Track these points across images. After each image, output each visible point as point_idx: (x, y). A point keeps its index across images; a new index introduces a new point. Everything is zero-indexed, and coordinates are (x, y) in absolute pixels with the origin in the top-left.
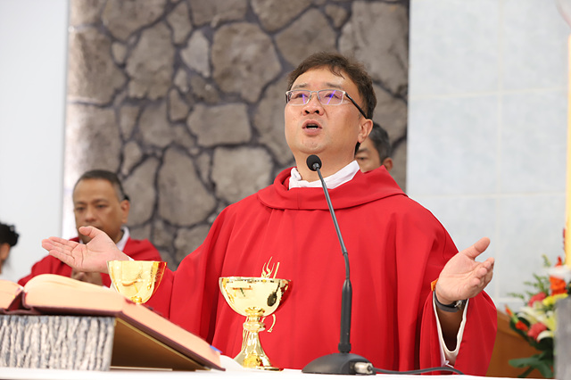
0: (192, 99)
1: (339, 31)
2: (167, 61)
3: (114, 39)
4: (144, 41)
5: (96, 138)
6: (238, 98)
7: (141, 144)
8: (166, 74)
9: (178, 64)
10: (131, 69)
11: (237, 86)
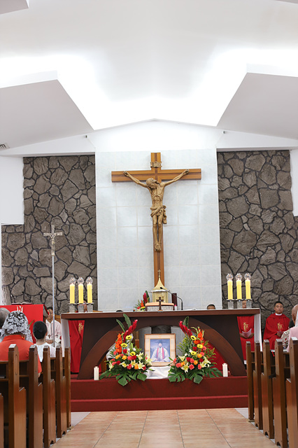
0: (34, 266)
1: (72, 252)
2: (26, 257)
3: (10, 251)
4: (19, 252)
5: (6, 274)
6: (47, 266)
7: (19, 276)
8: (26, 260)
9: (29, 257)
10: (16, 258)
11: (46, 263)
